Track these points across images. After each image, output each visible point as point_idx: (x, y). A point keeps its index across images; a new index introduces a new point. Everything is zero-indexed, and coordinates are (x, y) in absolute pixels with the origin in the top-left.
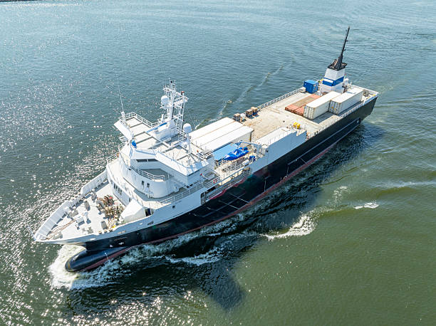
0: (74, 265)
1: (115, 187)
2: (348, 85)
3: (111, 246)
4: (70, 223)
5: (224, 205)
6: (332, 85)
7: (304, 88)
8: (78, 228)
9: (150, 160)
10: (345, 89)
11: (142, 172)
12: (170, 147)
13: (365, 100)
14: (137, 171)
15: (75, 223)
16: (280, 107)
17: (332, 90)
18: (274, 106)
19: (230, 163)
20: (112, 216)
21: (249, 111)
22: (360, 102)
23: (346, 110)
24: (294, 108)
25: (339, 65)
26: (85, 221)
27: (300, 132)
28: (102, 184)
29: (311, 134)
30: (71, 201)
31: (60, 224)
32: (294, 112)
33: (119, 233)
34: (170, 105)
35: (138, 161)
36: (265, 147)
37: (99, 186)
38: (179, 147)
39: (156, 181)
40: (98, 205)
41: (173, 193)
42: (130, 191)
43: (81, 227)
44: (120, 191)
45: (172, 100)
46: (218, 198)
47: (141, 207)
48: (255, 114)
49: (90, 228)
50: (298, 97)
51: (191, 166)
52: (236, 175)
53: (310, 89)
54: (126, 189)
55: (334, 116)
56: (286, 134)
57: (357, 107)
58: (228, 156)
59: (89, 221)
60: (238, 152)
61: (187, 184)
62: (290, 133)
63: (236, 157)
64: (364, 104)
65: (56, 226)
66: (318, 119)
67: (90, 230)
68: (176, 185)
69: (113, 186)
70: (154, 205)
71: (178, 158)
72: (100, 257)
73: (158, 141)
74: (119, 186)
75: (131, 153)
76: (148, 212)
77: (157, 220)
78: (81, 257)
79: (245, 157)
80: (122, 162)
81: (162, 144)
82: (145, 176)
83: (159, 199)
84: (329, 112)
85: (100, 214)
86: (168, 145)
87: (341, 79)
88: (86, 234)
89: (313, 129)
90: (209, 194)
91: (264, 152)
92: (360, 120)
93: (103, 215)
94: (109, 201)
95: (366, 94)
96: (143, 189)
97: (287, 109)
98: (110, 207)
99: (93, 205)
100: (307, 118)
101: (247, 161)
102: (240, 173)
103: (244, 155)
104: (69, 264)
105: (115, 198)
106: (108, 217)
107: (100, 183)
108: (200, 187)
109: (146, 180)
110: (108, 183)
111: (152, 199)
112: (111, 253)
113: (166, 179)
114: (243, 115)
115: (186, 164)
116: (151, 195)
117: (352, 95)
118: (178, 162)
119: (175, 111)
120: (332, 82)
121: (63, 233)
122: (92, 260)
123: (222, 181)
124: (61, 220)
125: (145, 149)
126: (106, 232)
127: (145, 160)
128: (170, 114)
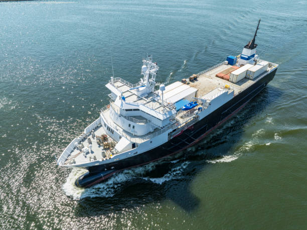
0: (81, 182)
1: (109, 129)
2: (258, 59)
3: (106, 169)
4: (79, 154)
5: (181, 141)
6: (247, 59)
7: (227, 62)
8: (86, 157)
9: (135, 110)
10: (256, 62)
11: (129, 118)
12: (148, 101)
13: (269, 70)
14: (125, 117)
15: (83, 153)
16: (212, 74)
17: (247, 63)
18: (208, 74)
19: (185, 112)
20: (109, 149)
21: (192, 77)
22: (266, 71)
23: (258, 77)
24: (222, 75)
25: (252, 46)
26: (90, 152)
27: (230, 92)
28: (98, 127)
29: (237, 93)
30: (78, 138)
31: (73, 154)
32: (222, 78)
33: (115, 160)
34: (147, 72)
35: (127, 110)
36: (208, 101)
37: (96, 128)
38: (154, 101)
39: (140, 124)
40: (98, 141)
41: (150, 133)
42: (120, 132)
43: (88, 156)
44: (112, 132)
45: (149, 68)
46: (178, 136)
47: (129, 142)
48: (195, 79)
49: (95, 157)
50: (223, 68)
51: (165, 113)
52: (189, 121)
53: (231, 62)
54: (117, 130)
55: (250, 81)
56: (222, 93)
57: (265, 74)
58: (184, 107)
59: (92, 152)
60: (191, 105)
61: (161, 126)
62: (224, 92)
63: (190, 108)
64: (269, 72)
65: (69, 155)
66: (240, 82)
67: (95, 158)
68: (153, 127)
69: (106, 128)
70: (138, 141)
71: (156, 108)
72: (98, 177)
73: (138, 97)
74: (112, 128)
75: (122, 105)
76: (134, 145)
77: (140, 151)
78: (86, 177)
79: (195, 108)
80: (113, 112)
81: (142, 99)
82: (132, 120)
83: (141, 137)
84: (246, 79)
85: (99, 147)
86: (146, 99)
87: (253, 56)
88: (93, 160)
89: (237, 90)
90: (173, 133)
91: (208, 105)
92: (266, 84)
93: (102, 148)
94: (105, 138)
95: (270, 66)
96: (130, 130)
97: (217, 76)
98: (106, 142)
99: (94, 141)
100: (232, 82)
101: (197, 111)
102: (192, 119)
103: (195, 107)
104: (78, 182)
105: (108, 137)
106: (105, 149)
107: (96, 125)
108: (169, 128)
109: (132, 124)
110: (101, 126)
111: (136, 136)
112: (106, 174)
113: (146, 123)
114: (188, 80)
115: (161, 112)
116: (136, 134)
117: (261, 67)
118: (155, 111)
119: (150, 76)
120: (247, 57)
121: (76, 160)
122: (93, 179)
123: (180, 125)
124: (72, 151)
125: (131, 102)
126: (106, 159)
127: (131, 110)
128: (146, 78)
